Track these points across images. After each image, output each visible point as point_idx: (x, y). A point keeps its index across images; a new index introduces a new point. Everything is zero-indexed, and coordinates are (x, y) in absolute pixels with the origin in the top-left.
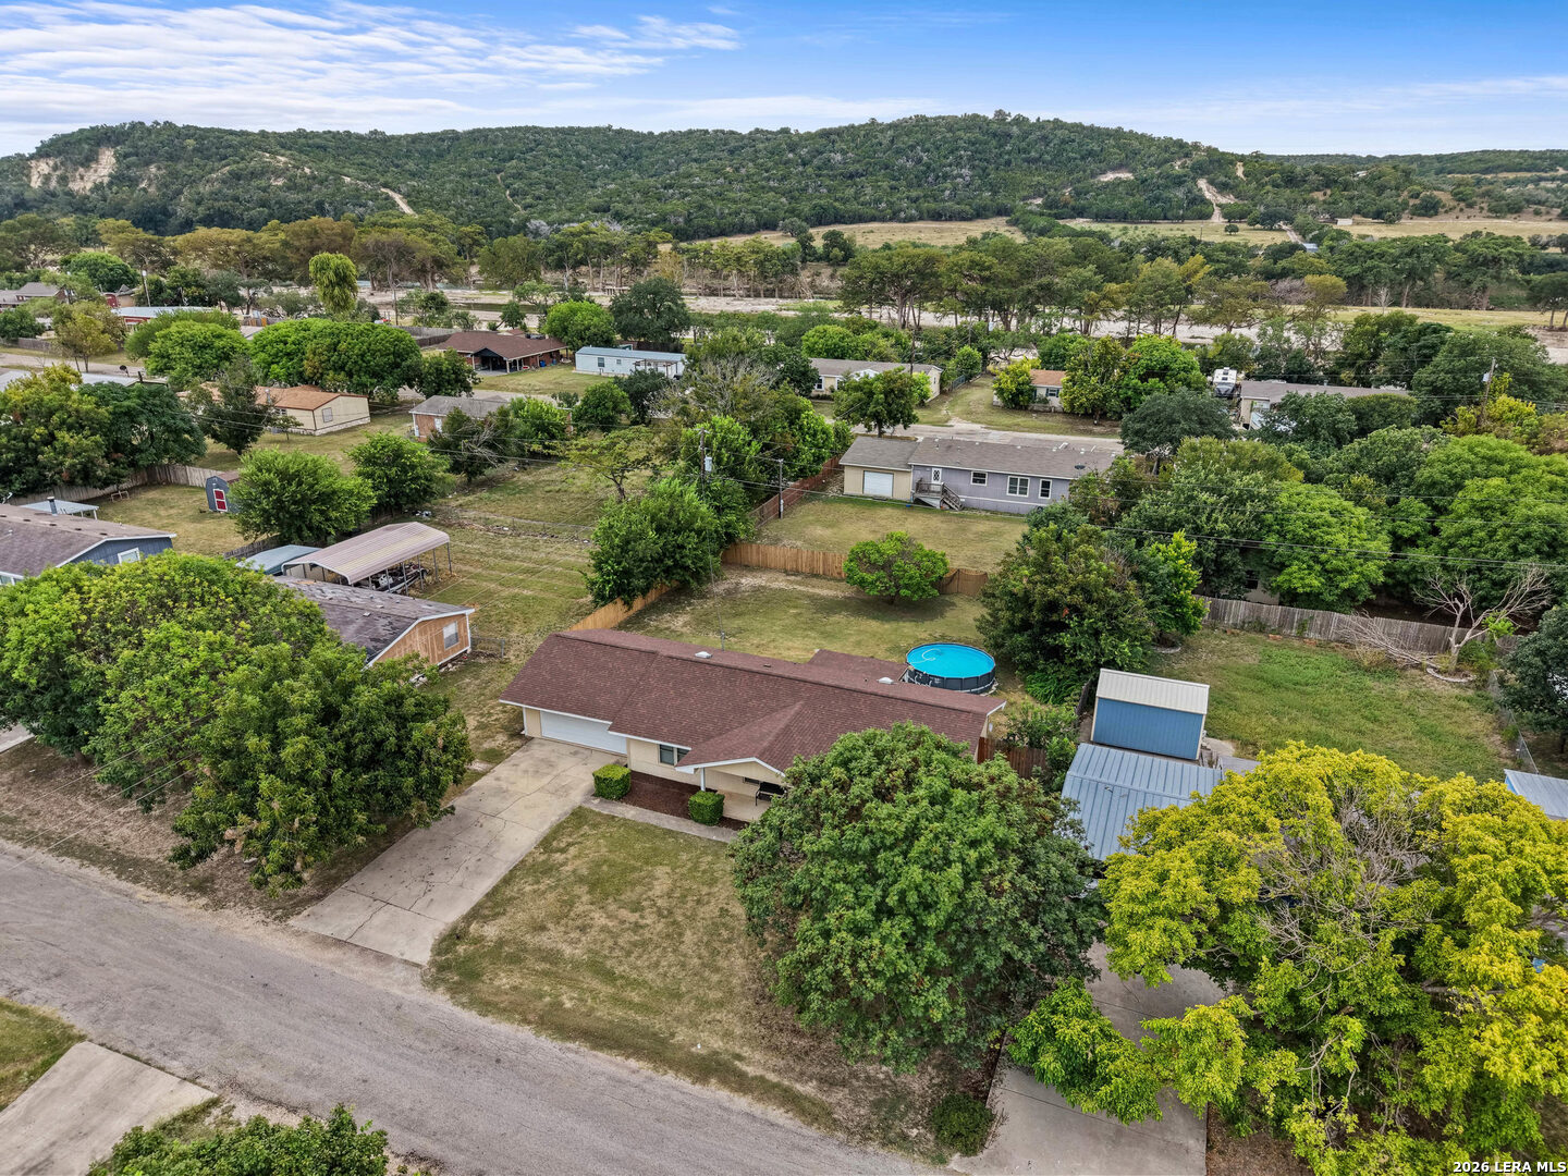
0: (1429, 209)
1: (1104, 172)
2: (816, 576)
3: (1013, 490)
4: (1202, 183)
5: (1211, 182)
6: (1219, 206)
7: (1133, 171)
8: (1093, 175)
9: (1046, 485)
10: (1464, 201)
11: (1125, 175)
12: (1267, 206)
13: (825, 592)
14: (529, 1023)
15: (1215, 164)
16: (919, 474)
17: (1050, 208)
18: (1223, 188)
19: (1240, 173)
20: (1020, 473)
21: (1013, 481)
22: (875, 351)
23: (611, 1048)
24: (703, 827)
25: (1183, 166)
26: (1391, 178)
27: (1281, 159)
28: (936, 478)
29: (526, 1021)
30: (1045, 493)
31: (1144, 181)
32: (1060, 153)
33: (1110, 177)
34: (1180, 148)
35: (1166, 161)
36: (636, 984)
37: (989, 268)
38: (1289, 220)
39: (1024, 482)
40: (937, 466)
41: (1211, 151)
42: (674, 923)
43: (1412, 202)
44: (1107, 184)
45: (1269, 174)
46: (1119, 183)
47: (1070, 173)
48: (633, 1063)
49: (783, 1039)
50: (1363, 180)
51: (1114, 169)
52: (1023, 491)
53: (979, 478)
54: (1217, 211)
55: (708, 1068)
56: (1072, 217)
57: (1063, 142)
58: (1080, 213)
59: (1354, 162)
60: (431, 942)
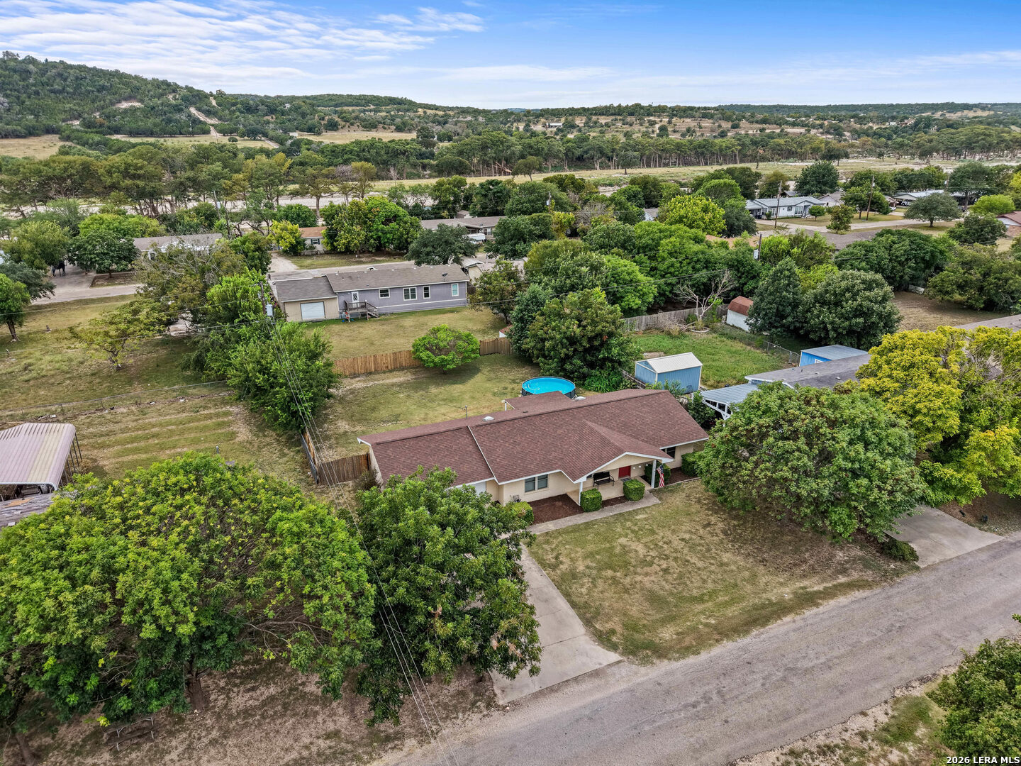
0: (333, 126)
1: (119, 102)
2: (371, 373)
3: (407, 297)
4: (193, 110)
5: (199, 109)
6: (213, 125)
7: (141, 101)
8: (112, 104)
9: (426, 289)
10: (350, 122)
11: (137, 104)
12: (244, 126)
13: (395, 380)
14: (721, 640)
15: (196, 97)
16: (343, 298)
17: (89, 127)
18: (209, 113)
19: (214, 103)
20: (409, 284)
21: (406, 291)
23: (768, 621)
24: (596, 512)
25: (175, 98)
26: (305, 108)
27: (236, 97)
28: (355, 299)
29: (717, 641)
30: (427, 295)
31: (153, 108)
32: (78, 87)
33: (124, 105)
34: (167, 87)
35: (162, 95)
36: (713, 594)
38: (266, 135)
39: (413, 290)
40: (355, 291)
41: (189, 89)
42: (675, 558)
43: (323, 122)
44: (126, 111)
45: (234, 105)
46: (134, 110)
47: (93, 101)
49: (798, 571)
50: (290, 109)
51: (126, 99)
52: (413, 296)
53: (384, 293)
54: (212, 128)
56: (111, 134)
57: (77, 78)
58: (117, 131)
59: (281, 100)
60: (599, 648)
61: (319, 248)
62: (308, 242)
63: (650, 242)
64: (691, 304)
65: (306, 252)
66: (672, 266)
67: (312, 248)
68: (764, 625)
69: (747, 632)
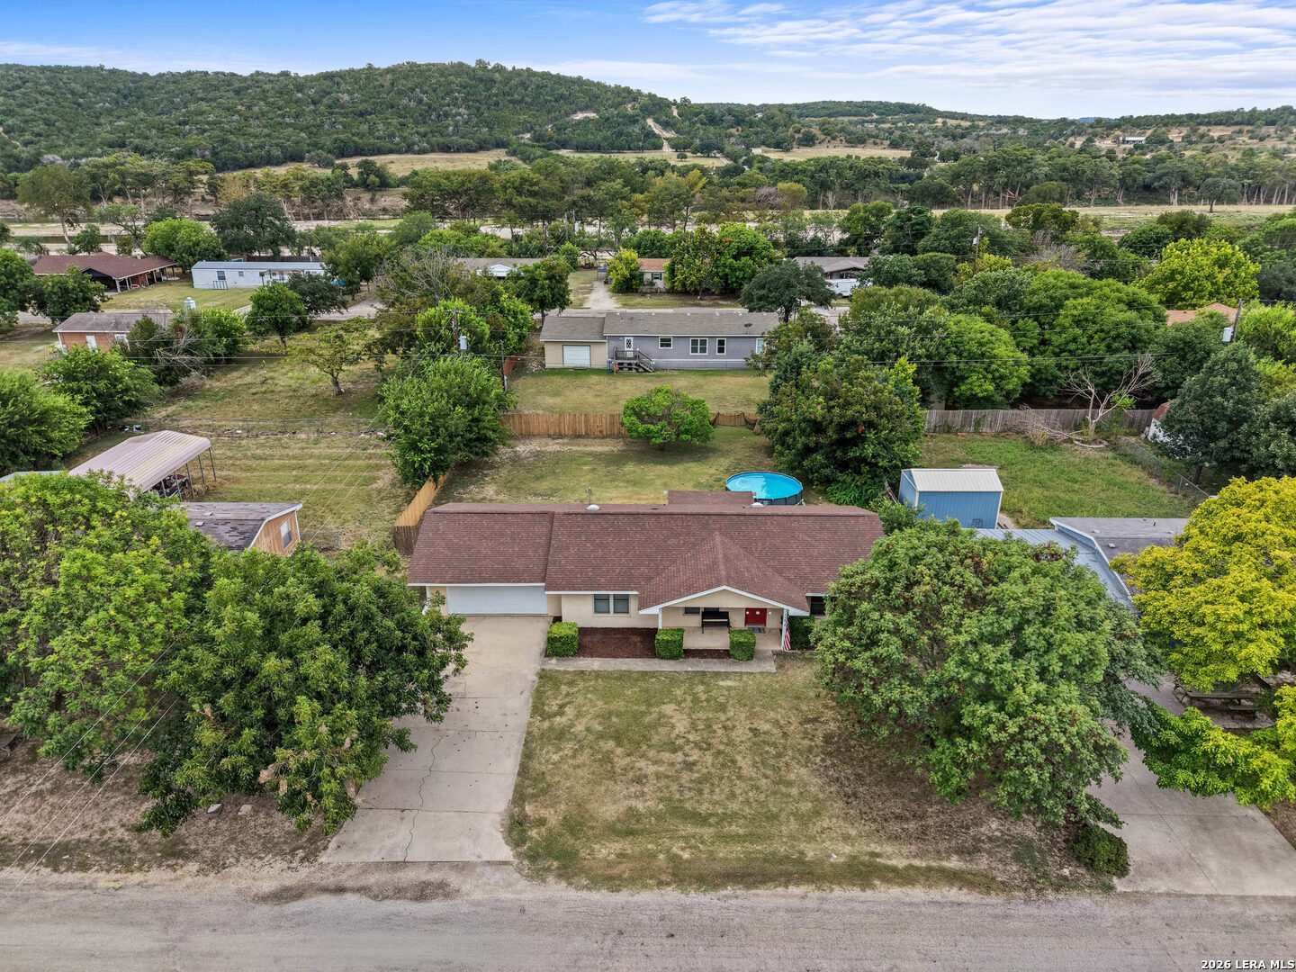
0: (809, 141)
1: (575, 112)
2: (579, 436)
3: (694, 350)
4: (650, 122)
5: (656, 121)
6: (667, 139)
7: (597, 111)
8: (567, 115)
9: (721, 343)
10: (830, 135)
11: (592, 115)
12: (701, 140)
13: (599, 449)
14: (668, 884)
15: (657, 106)
16: (613, 344)
17: (538, 141)
18: (666, 125)
19: (675, 113)
20: (699, 334)
21: (695, 342)
22: (489, 250)
23: (765, 883)
24: (672, 662)
25: (633, 108)
26: (780, 118)
27: (702, 106)
28: (629, 346)
29: (661, 884)
30: (721, 350)
31: (607, 119)
32: (537, 97)
33: (579, 116)
34: (627, 94)
35: (620, 104)
36: (733, 817)
37: (536, 184)
38: (721, 150)
39: (704, 342)
40: (629, 336)
41: (651, 97)
42: (719, 752)
43: (797, 136)
44: (579, 122)
45: (697, 115)
46: (587, 121)
47: (549, 112)
48: (793, 889)
49: (894, 827)
50: (761, 119)
51: (582, 110)
52: (703, 350)
53: (666, 342)
54: (665, 143)
55: (862, 873)
56: (558, 149)
57: (538, 87)
58: (564, 145)
59: (752, 109)
60: (500, 836)
61: (660, 284)
62: (648, 277)
63: (1045, 301)
64: (1082, 403)
65: (644, 289)
66: (1075, 340)
67: (652, 284)
68: (748, 887)
69: (716, 887)
